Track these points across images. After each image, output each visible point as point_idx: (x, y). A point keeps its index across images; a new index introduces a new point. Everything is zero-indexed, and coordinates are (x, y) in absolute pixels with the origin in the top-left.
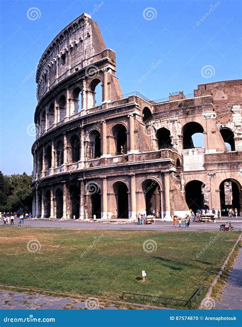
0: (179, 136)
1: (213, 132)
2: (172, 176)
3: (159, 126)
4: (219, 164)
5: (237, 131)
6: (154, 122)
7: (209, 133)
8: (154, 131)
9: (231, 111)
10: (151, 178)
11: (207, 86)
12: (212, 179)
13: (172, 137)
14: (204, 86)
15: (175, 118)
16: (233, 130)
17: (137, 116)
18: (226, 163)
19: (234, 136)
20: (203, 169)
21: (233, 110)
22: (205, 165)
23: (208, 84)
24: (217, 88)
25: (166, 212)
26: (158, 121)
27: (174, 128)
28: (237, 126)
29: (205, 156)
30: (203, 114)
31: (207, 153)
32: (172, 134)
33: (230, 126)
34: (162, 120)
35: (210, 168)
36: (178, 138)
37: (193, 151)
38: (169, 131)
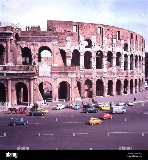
0: (37, 54)
1: (57, 54)
2: (35, 81)
3: (24, 46)
4: (59, 73)
5: (68, 52)
6: (21, 42)
7: (55, 54)
8: (20, 48)
9: (66, 40)
10: (21, 82)
11: (53, 22)
12: (55, 81)
13: (32, 54)
14: (51, 22)
15: (35, 43)
16: (66, 51)
17: (12, 41)
18: (63, 72)
19: (66, 55)
20: (50, 75)
21: (66, 39)
22: (51, 73)
23: (53, 21)
24: (59, 24)
25: (31, 102)
26: (24, 43)
27: (34, 49)
28: (68, 49)
29: (52, 68)
30: (52, 42)
31: (53, 66)
32: (32, 53)
33: (64, 49)
34: (26, 42)
35: (54, 75)
36: (36, 55)
37: (45, 64)
38: (31, 50)
